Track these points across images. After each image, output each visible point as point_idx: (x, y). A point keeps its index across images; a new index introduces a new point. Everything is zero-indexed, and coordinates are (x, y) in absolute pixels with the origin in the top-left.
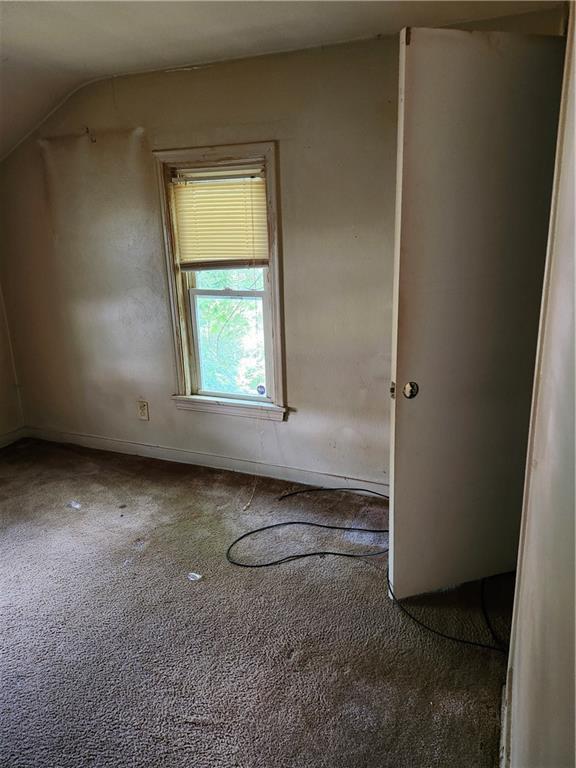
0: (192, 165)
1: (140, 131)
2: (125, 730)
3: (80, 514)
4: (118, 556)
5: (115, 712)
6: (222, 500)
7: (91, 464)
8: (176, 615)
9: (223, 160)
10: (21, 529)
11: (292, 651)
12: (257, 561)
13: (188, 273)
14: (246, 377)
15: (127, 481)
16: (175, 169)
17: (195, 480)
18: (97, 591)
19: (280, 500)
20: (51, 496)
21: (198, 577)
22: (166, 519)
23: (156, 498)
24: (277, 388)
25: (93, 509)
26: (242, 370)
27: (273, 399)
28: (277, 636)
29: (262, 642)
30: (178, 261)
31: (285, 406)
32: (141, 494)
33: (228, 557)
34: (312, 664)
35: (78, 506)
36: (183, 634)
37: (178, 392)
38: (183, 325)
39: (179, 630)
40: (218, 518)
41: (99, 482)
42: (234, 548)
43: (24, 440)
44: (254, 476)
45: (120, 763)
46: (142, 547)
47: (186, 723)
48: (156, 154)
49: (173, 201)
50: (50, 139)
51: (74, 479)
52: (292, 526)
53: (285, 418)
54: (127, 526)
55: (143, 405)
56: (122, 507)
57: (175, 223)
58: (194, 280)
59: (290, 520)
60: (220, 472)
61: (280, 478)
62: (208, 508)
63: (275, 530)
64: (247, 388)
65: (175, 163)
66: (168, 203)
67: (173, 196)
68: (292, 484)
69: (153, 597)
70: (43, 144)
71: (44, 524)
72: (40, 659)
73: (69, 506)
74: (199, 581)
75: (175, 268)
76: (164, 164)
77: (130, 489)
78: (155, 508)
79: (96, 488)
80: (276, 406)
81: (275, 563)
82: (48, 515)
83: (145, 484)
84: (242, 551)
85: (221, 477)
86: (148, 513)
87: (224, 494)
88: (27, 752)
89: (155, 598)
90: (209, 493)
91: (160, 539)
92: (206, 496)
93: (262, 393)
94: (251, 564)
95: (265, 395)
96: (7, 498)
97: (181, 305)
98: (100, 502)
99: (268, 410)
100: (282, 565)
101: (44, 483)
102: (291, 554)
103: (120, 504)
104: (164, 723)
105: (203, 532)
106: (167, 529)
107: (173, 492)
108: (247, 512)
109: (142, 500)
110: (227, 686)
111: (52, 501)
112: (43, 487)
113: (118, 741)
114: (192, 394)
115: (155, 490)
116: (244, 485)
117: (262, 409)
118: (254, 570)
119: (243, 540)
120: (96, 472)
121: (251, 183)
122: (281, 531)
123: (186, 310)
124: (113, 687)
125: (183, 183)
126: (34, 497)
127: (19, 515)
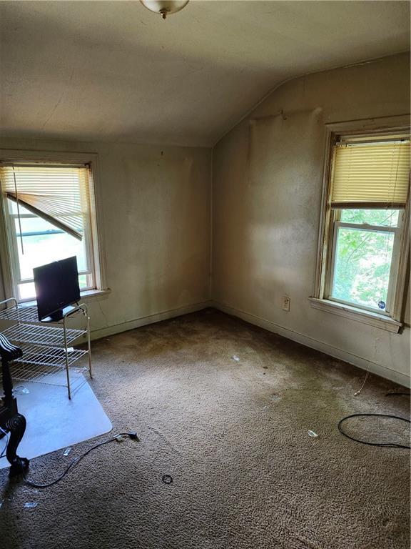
0: (354, 133)
1: (319, 110)
2: (255, 525)
3: (238, 365)
4: (260, 401)
5: (250, 509)
6: (337, 383)
7: (247, 333)
8: (297, 457)
9: (379, 128)
10: (202, 365)
11: (388, 520)
12: (363, 438)
13: (336, 210)
14: (358, 290)
15: (270, 350)
16: (339, 136)
17: (318, 362)
18: (245, 421)
19: (387, 395)
20: (222, 348)
21: (316, 435)
22: (294, 385)
23: (288, 368)
24: (396, 305)
25: (246, 364)
26: (355, 284)
27: (392, 314)
28: (374, 503)
29: (363, 503)
30: (330, 202)
31: (402, 321)
32: (278, 362)
33: (339, 428)
34: (404, 538)
35: (237, 359)
36: (301, 473)
37: (313, 295)
38: (325, 247)
39: (297, 469)
40: (334, 395)
41: (251, 346)
42: (343, 422)
43: (209, 309)
44: (366, 372)
45: (250, 547)
46: (277, 400)
47: (298, 539)
48: (328, 126)
49: (334, 158)
50: (257, 119)
51: (236, 341)
52: (395, 419)
53: (400, 331)
54: (267, 382)
55: (287, 301)
56: (266, 368)
57: (332, 174)
58: (339, 215)
59: (394, 414)
60: (337, 361)
61: (388, 378)
62: (326, 386)
63: (380, 419)
64: (358, 298)
65: (340, 132)
66: (330, 161)
67: (334, 155)
68: (399, 386)
69: (282, 439)
70: (252, 122)
71: (217, 365)
72: (206, 454)
73: (232, 358)
74: (316, 438)
75: (327, 207)
76: (332, 133)
77: (271, 357)
78: (287, 375)
79: (249, 350)
80: (394, 320)
81: (379, 445)
82: (219, 360)
83: (282, 355)
84: (351, 425)
85: (337, 365)
86: (282, 377)
87: (339, 378)
88: (194, 511)
89: (283, 440)
90: (327, 374)
91: (289, 399)
92: (325, 376)
93: (382, 308)
94: (357, 439)
95: (384, 310)
96: (197, 343)
97: (326, 233)
98: (251, 360)
99: (386, 322)
100: (384, 449)
101: (218, 339)
102: (392, 442)
103: (264, 365)
104: (282, 532)
105: (320, 403)
106: (295, 392)
107: (300, 366)
108: (357, 397)
109: (279, 366)
110: (331, 526)
111: (222, 352)
112: (219, 341)
113: (250, 531)
114: (324, 298)
115: (287, 362)
116: (356, 376)
117: (380, 320)
118: (360, 445)
119: (353, 419)
120: (250, 339)
121: (401, 145)
122: (385, 421)
123: (329, 237)
124: (249, 492)
125: (344, 146)
126: (212, 346)
127: (203, 355)
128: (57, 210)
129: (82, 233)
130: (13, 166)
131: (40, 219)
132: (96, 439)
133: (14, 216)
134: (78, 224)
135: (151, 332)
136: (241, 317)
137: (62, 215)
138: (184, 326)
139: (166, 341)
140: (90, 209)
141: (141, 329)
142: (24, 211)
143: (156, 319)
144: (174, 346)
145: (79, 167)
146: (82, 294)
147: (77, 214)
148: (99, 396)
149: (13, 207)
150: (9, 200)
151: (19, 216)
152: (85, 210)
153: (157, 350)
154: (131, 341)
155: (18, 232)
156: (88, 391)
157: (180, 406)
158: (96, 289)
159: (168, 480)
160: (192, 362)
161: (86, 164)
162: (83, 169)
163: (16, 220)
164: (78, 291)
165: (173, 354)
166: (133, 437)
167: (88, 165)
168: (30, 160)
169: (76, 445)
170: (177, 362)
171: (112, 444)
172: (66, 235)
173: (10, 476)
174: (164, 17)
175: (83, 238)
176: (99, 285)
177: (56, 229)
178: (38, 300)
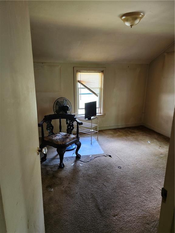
3: (149, 144)
4: (155, 155)
10: (136, 142)
15: (163, 142)
18: (148, 159)
20: (144, 138)
25: (152, 144)
32: (166, 145)
35: (149, 142)
43: (141, 126)
46: (162, 156)
47: (159, 189)
51: (151, 137)
54: (160, 150)
70: (165, 54)
72: (133, 165)
73: (147, 142)
77: (164, 144)
79: (155, 140)
82: (142, 142)
83: (168, 144)
86: (166, 150)
88: (127, 176)
96: (134, 136)
98: (155, 144)
103: (160, 146)
109: (166, 147)
111: (144, 140)
126: (140, 137)
127: (136, 139)
128: (92, 87)
129: (98, 95)
130: (80, 72)
131: (86, 90)
132: (99, 155)
133: (79, 88)
134: (97, 91)
135: (118, 131)
136: (154, 130)
137: (92, 88)
138: (130, 130)
139: (123, 134)
140: (101, 87)
141: (115, 129)
142: (82, 86)
143: (120, 127)
144: (126, 136)
145: (99, 72)
146: (97, 115)
147: (98, 88)
148: (100, 145)
149: (79, 85)
150: (78, 83)
151: (81, 88)
152: (100, 87)
153: (119, 136)
154: (111, 132)
155: (80, 93)
156: (97, 143)
157: (126, 152)
158: (101, 113)
159: (120, 168)
160: (132, 141)
161: (102, 71)
162: (101, 73)
163: (80, 89)
164: (96, 114)
165: (125, 138)
166: (110, 156)
167: (102, 72)
168: (85, 70)
169: (93, 155)
170: (126, 140)
171: (104, 157)
172: (94, 95)
173: (76, 158)
174: (131, 27)
175: (98, 96)
176: (102, 112)
177: (91, 93)
178: (85, 115)
